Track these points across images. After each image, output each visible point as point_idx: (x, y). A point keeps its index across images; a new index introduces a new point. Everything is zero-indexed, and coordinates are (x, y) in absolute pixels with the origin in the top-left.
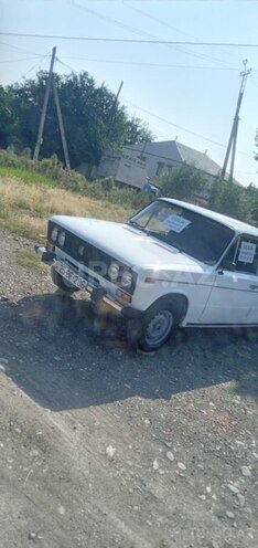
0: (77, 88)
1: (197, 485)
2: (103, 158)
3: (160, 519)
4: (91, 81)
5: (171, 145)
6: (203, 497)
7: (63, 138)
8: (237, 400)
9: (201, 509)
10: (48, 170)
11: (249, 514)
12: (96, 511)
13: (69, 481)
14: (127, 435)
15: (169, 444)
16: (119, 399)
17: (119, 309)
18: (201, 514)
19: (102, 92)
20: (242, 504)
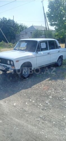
0: (3, 22)
1: (37, 104)
2: (16, 37)
3: (27, 115)
4: (6, 19)
5: (32, 27)
6: (39, 107)
7: (4, 36)
8: (50, 82)
9: (38, 110)
10: (2, 45)
11: (51, 107)
12: (10, 119)
13: (3, 114)
14: (20, 99)
15: (30, 98)
16: (18, 92)
17: (13, 71)
18: (38, 111)
19: (9, 20)
20: (49, 105)
